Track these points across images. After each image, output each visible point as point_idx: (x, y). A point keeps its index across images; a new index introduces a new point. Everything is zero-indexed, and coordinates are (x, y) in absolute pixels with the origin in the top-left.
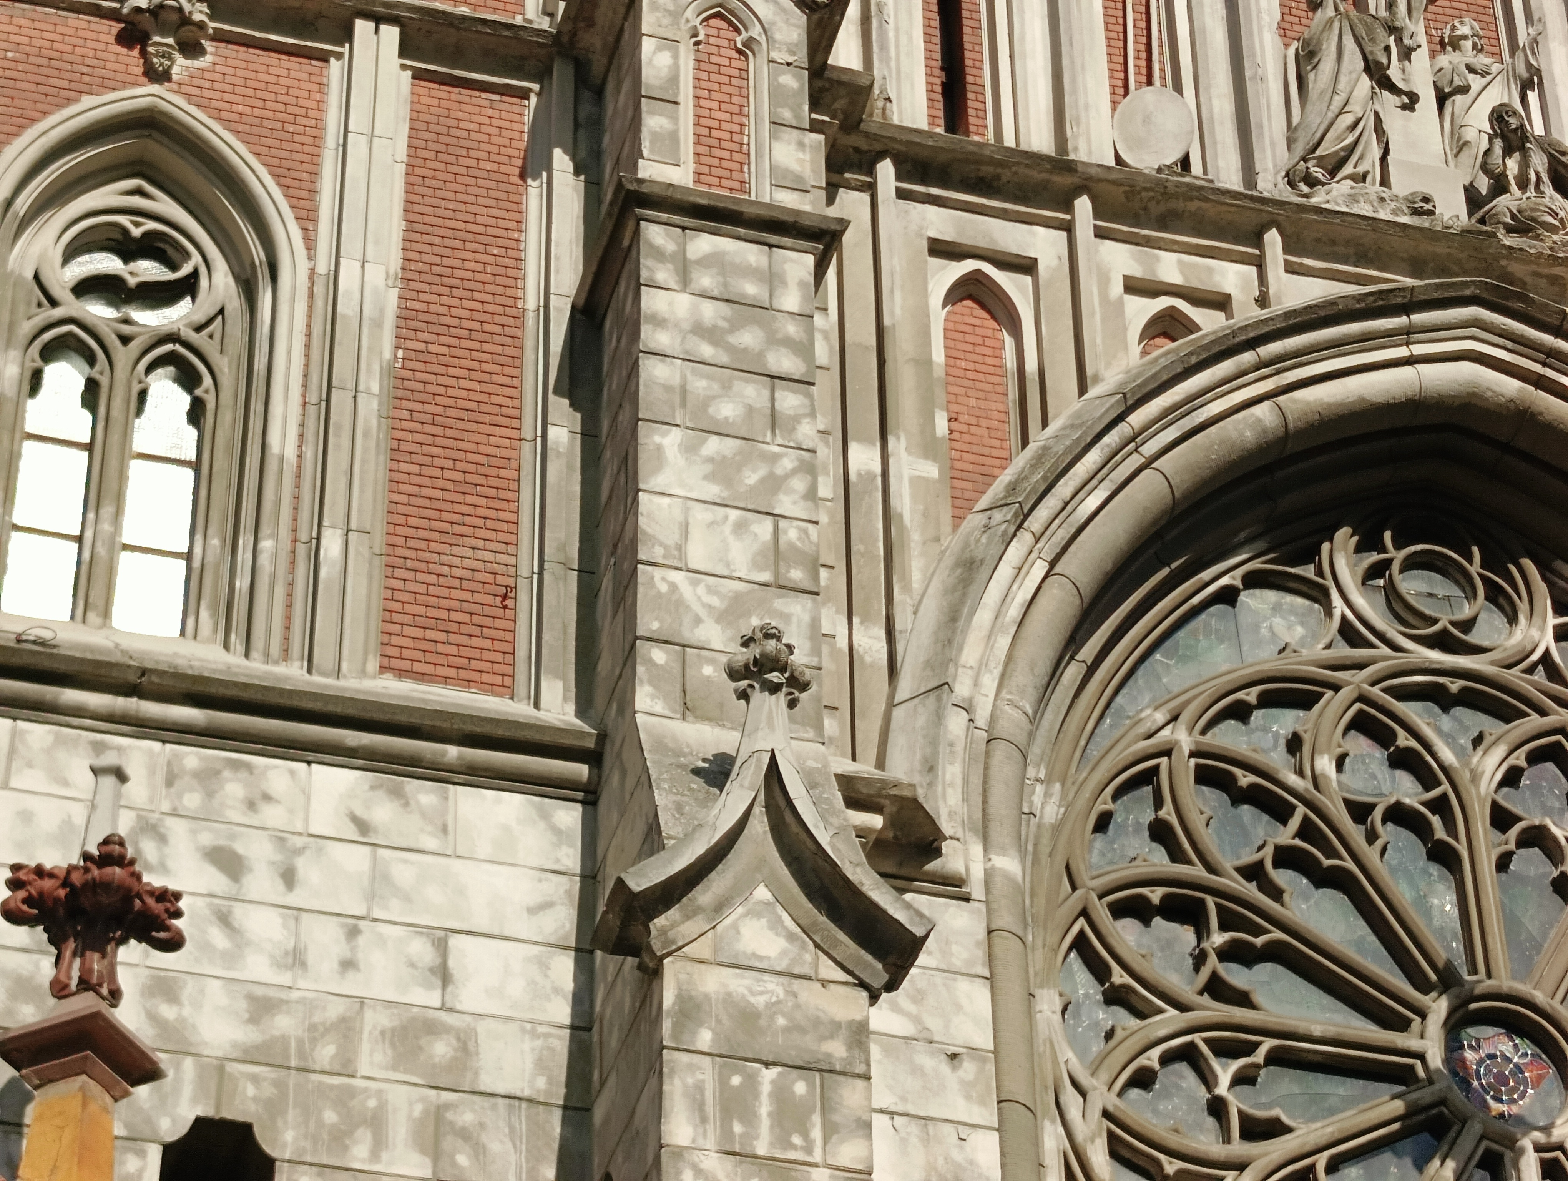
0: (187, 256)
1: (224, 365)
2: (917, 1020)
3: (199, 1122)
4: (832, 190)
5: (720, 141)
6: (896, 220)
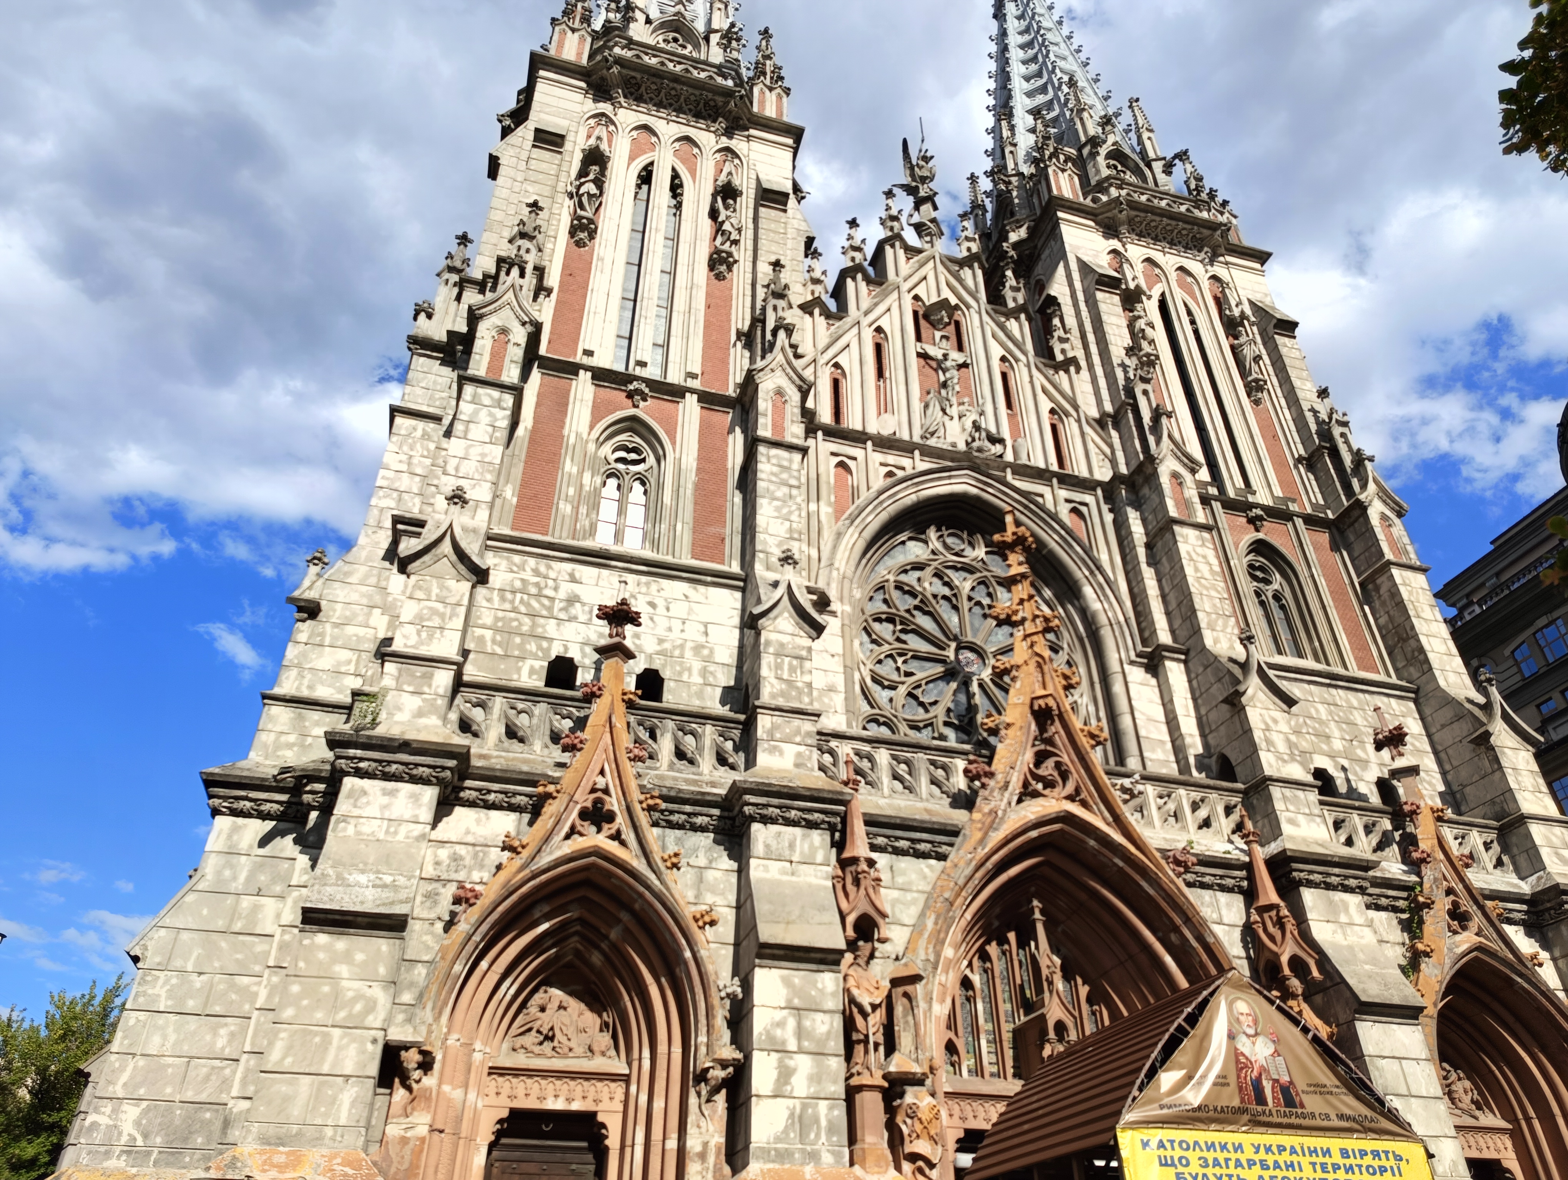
0: (643, 453)
2: (824, 646)
3: (645, 669)
4: (806, 439)
5: (778, 426)
6: (822, 446)
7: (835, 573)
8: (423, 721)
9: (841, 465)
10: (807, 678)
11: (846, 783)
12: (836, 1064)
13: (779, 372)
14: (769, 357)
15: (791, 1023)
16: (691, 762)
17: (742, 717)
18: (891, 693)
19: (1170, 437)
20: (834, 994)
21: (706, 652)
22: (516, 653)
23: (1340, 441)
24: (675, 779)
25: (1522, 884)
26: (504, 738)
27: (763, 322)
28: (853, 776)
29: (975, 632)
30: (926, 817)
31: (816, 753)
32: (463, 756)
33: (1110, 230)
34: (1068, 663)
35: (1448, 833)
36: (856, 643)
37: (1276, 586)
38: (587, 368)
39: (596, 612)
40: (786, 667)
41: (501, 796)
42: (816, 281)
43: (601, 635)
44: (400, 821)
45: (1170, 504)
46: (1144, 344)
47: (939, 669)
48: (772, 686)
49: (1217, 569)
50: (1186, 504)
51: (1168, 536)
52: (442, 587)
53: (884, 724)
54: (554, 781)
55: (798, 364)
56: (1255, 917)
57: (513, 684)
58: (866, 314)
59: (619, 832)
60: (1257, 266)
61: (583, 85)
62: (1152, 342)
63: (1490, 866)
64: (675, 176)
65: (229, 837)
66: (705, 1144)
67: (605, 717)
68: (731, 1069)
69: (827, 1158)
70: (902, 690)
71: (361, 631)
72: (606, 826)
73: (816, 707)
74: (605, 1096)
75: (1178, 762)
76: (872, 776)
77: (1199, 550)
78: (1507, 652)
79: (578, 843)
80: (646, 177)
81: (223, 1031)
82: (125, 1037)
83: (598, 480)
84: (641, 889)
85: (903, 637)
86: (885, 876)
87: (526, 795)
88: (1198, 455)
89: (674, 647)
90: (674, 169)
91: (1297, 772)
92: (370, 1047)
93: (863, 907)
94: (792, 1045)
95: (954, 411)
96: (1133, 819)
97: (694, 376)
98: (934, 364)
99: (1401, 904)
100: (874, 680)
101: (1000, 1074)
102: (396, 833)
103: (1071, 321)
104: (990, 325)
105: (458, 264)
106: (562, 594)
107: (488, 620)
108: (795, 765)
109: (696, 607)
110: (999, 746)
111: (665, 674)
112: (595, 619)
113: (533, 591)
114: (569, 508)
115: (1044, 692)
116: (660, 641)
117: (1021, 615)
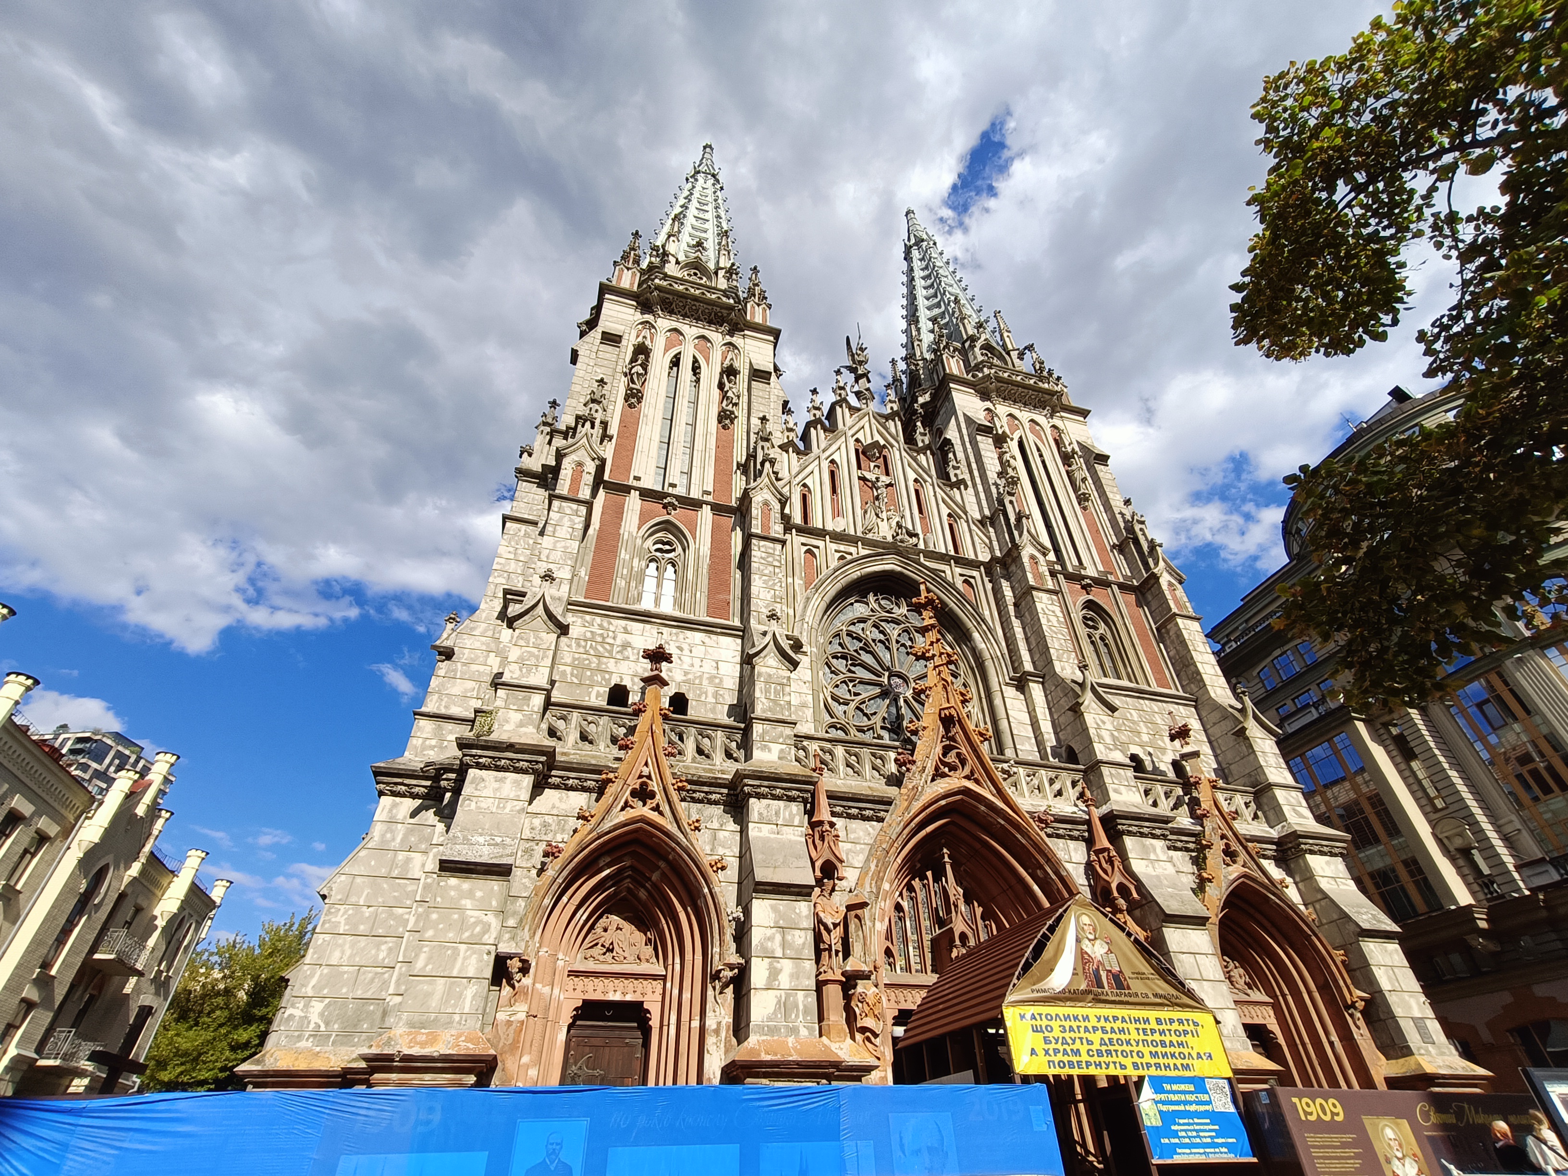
5: (765, 525)
6: (796, 540)
7: (805, 625)
8: (523, 729)
9: (809, 551)
10: (787, 698)
11: (814, 770)
12: (810, 966)
13: (765, 490)
14: (759, 480)
15: (778, 937)
16: (708, 757)
17: (742, 726)
18: (845, 708)
19: (1028, 531)
20: (807, 917)
21: (717, 681)
22: (587, 682)
23: (1139, 534)
24: (697, 768)
25: (1271, 830)
26: (579, 741)
27: (755, 457)
28: (819, 765)
29: (901, 664)
30: (870, 793)
31: (793, 749)
32: (551, 754)
33: (985, 395)
34: (964, 685)
35: (1220, 796)
36: (821, 673)
37: (1101, 631)
38: (636, 489)
39: (642, 653)
40: (772, 691)
41: (576, 781)
42: (790, 430)
43: (645, 670)
44: (507, 799)
45: (1030, 576)
46: (1010, 470)
47: (878, 690)
48: (763, 704)
49: (1062, 620)
50: (1039, 576)
51: (1029, 598)
52: (536, 637)
53: (841, 729)
54: (614, 770)
55: (779, 484)
56: (1093, 857)
57: (585, 704)
58: (824, 451)
59: (658, 805)
60: (1082, 419)
61: (634, 303)
62: (1014, 469)
63: (1250, 819)
64: (695, 360)
65: (390, 811)
66: (719, 1023)
67: (648, 726)
68: (736, 971)
69: (804, 1032)
70: (853, 705)
71: (481, 668)
72: (649, 801)
73: (794, 718)
74: (649, 991)
75: (1039, 752)
76: (832, 765)
77: (1050, 607)
78: (1255, 673)
79: (630, 813)
80: (676, 362)
81: (383, 947)
82: (314, 953)
83: (643, 564)
84: (674, 845)
85: (853, 668)
86: (842, 834)
87: (594, 781)
88: (1048, 544)
89: (696, 678)
90: (694, 357)
91: (1118, 757)
92: (485, 957)
93: (827, 855)
94: (779, 953)
95: (884, 515)
96: (1010, 791)
97: (708, 493)
98: (870, 484)
99: (1192, 846)
100: (832, 698)
101: (923, 970)
102: (504, 808)
103: (960, 455)
104: (907, 458)
105: (550, 420)
106: (619, 642)
107: (568, 660)
108: (779, 758)
109: (710, 650)
110: (919, 742)
111: (689, 696)
112: (641, 659)
113: (599, 639)
114: (623, 582)
115: (948, 705)
116: (686, 673)
117: (931, 652)
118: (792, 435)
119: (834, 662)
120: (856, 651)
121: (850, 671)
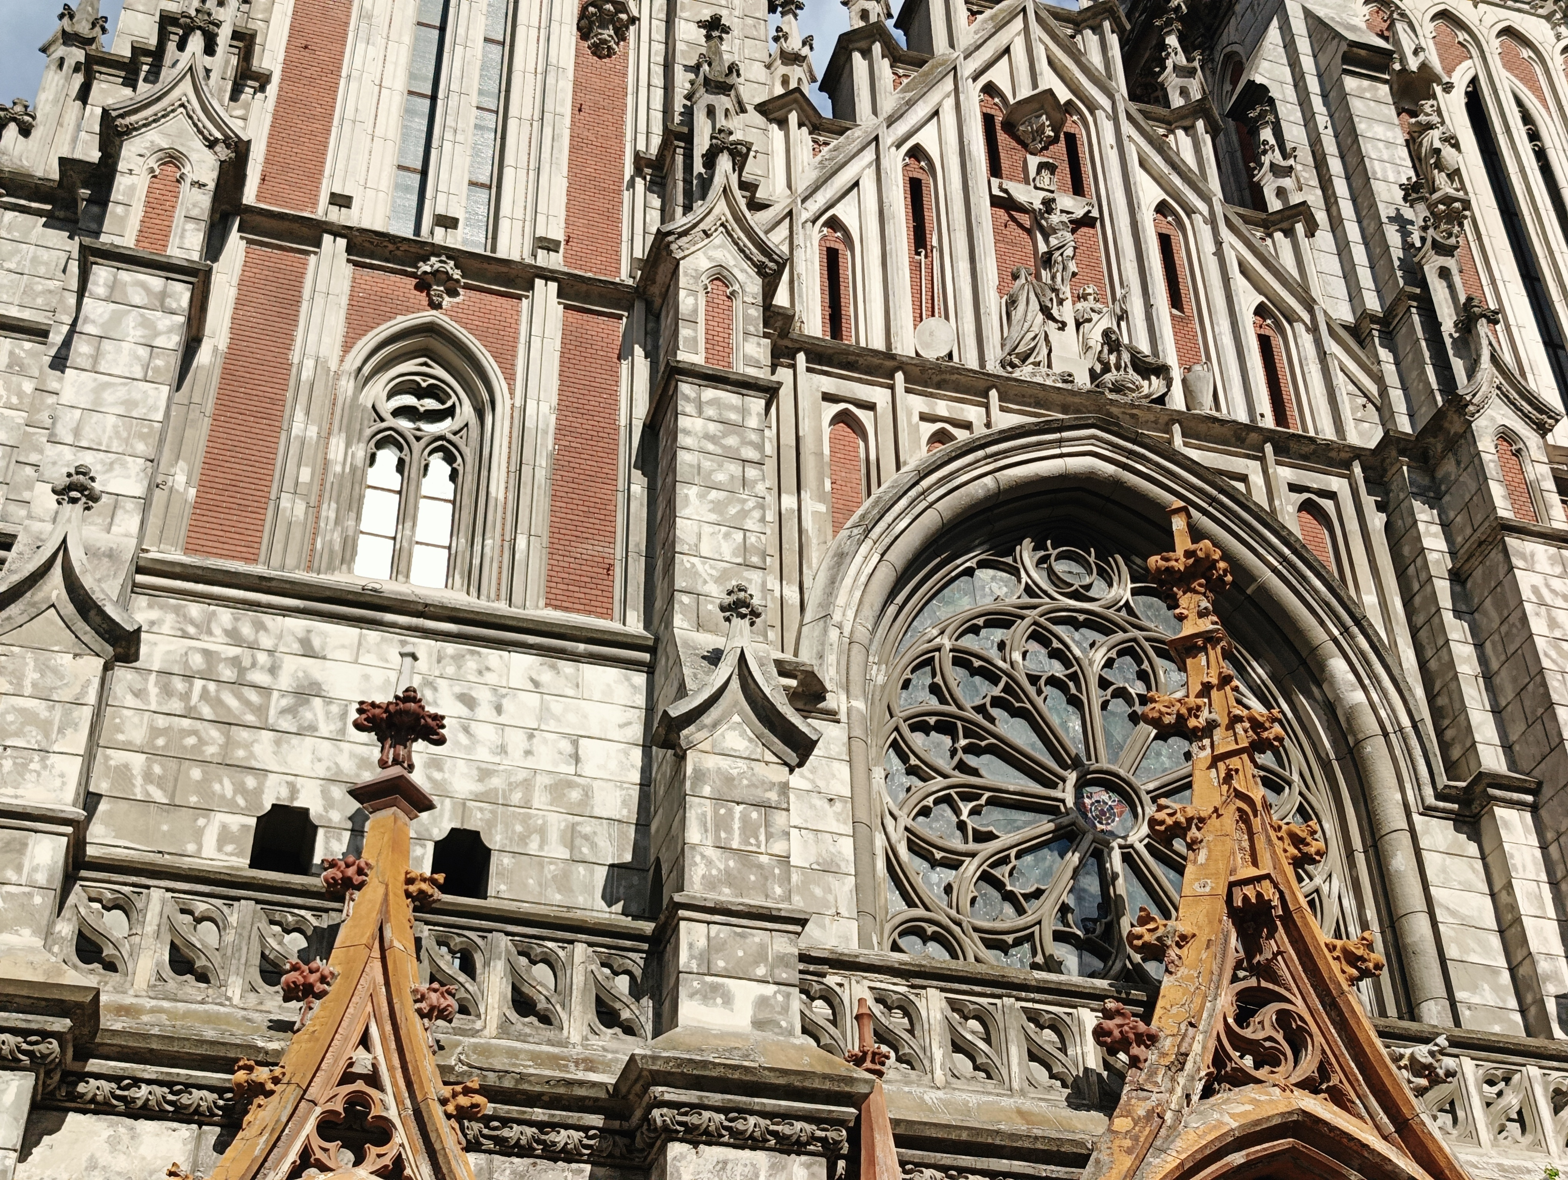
0: (450, 397)
1: (467, 451)
2: (813, 782)
3: (453, 830)
4: (774, 368)
5: (718, 342)
6: (807, 385)
7: (834, 634)
8: (6, 939)
9: (842, 418)
10: (778, 847)
11: (859, 1061)
13: (719, 238)
14: (699, 208)
16: (546, 1019)
17: (648, 927)
18: (947, 875)
19: (1495, 359)
21: (575, 795)
22: (193, 800)
24: (513, 1053)
26: (167, 972)
27: (688, 139)
28: (871, 1045)
29: (1115, 750)
30: (1021, 1127)
31: (796, 997)
32: (85, 1011)
34: (1301, 810)
36: (877, 774)
38: (338, 231)
39: (354, 715)
40: (736, 825)
41: (159, 1091)
42: (792, 58)
43: (363, 763)
45: (1498, 493)
47: (1045, 825)
48: (709, 863)
50: (1527, 494)
51: (1496, 556)
52: (41, 668)
53: (936, 938)
54: (270, 1060)
55: (758, 220)
57: (186, 863)
58: (891, 121)
59: (400, 1161)
67: (372, 928)
70: (971, 868)
72: (373, 1151)
73: (797, 904)
75: (1523, 1011)
76: (910, 1045)
77: (1558, 584)
83: (360, 452)
85: (972, 761)
87: (211, 1089)
88: (1552, 395)
89: (511, 787)
95: (1067, 312)
96: (1436, 1127)
97: (550, 245)
98: (1025, 219)
100: (912, 848)
103: (1295, 133)
106: (285, 681)
107: (137, 734)
108: (758, 1024)
109: (556, 706)
110: (1167, 981)
111: (494, 840)
112: (352, 730)
113: (228, 674)
114: (300, 508)
115: (1252, 872)
116: (485, 774)
117: (1205, 714)
118: (796, 73)
119: (917, 740)
120: (980, 709)
121: (962, 767)
